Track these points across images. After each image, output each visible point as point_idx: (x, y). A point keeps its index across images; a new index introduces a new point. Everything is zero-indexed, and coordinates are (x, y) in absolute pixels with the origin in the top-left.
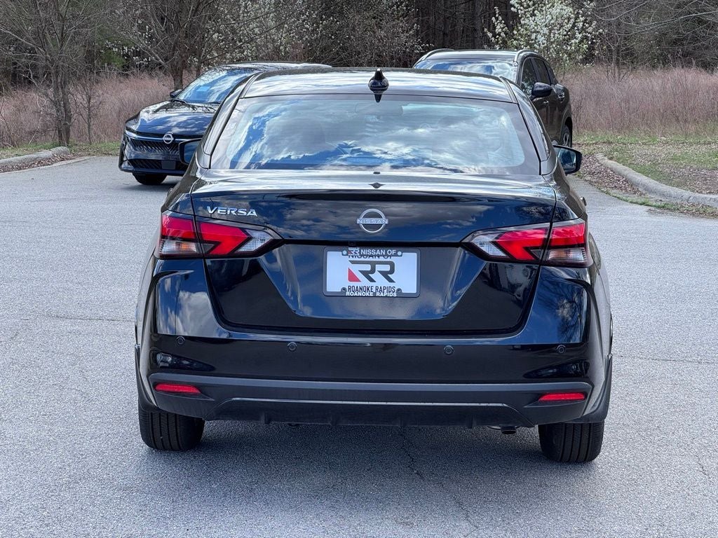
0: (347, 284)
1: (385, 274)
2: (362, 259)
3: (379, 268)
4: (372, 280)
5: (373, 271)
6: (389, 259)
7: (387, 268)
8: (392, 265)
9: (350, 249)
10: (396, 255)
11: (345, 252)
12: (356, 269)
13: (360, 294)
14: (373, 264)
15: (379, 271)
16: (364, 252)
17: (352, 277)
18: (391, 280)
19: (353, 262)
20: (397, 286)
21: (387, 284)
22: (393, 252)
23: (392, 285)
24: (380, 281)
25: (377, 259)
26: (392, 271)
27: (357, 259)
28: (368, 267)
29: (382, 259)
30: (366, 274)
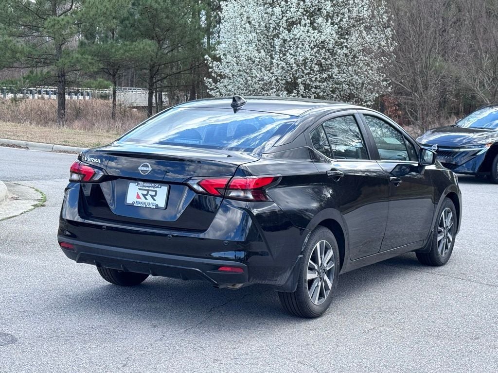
0: (136, 200)
1: (152, 196)
2: (144, 188)
3: (150, 193)
4: (146, 199)
5: (147, 194)
6: (155, 189)
7: (153, 193)
8: (156, 192)
9: (139, 182)
10: (158, 187)
11: (136, 184)
12: (141, 193)
13: (140, 205)
14: (148, 191)
15: (150, 195)
16: (145, 184)
17: (138, 197)
18: (154, 200)
19: (139, 189)
20: (156, 203)
21: (152, 201)
22: (157, 185)
23: (154, 202)
24: (150, 200)
25: (150, 189)
26: (155, 195)
27: (141, 188)
28: (145, 192)
29: (152, 189)
30: (144, 195)
